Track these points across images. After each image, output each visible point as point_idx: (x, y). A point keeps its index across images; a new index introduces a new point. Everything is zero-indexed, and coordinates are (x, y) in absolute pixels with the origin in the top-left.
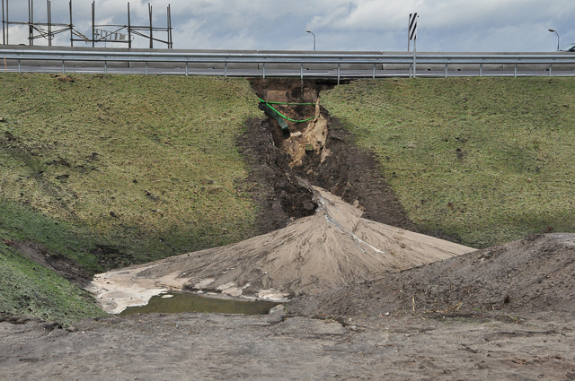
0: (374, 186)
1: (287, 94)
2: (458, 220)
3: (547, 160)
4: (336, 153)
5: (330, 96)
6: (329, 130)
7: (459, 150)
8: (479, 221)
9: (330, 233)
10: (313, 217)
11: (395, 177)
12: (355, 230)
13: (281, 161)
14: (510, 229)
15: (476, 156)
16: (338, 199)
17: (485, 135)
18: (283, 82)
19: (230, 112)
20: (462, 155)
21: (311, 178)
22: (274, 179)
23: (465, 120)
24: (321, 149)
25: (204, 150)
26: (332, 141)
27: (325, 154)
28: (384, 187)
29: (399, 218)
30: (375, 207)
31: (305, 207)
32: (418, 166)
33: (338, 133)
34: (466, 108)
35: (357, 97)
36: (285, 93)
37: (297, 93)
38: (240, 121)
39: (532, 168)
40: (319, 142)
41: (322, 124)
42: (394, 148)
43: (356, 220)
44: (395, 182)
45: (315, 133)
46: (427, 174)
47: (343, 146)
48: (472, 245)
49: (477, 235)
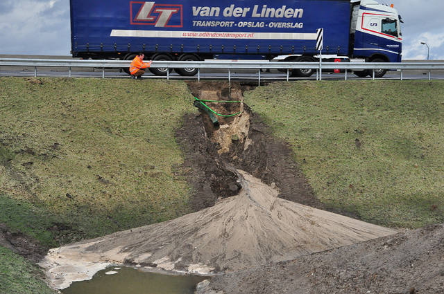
0: (288, 170)
1: (218, 94)
2: (356, 199)
3: (430, 148)
4: (257, 142)
5: (252, 95)
6: (251, 124)
7: (357, 140)
8: (375, 200)
9: (251, 211)
10: (237, 196)
11: (305, 162)
12: (272, 208)
13: (212, 148)
14: (401, 207)
15: (373, 145)
16: (258, 181)
17: (378, 128)
18: (214, 84)
19: (170, 108)
20: (360, 144)
21: (236, 163)
22: (205, 165)
23: (362, 115)
24: (245, 139)
25: (148, 141)
26: (253, 133)
27: (248, 143)
28: (296, 171)
29: (309, 199)
30: (289, 188)
31: (231, 188)
32: (325, 154)
33: (258, 126)
34: (362, 105)
35: (274, 96)
36: (215, 92)
37: (226, 93)
38: (178, 115)
39: (418, 155)
40: (243, 133)
41: (245, 118)
42: (304, 139)
43: (272, 199)
44: (304, 167)
45: (239, 126)
46: (332, 160)
47: (263, 136)
48: (370, 221)
49: (374, 212)
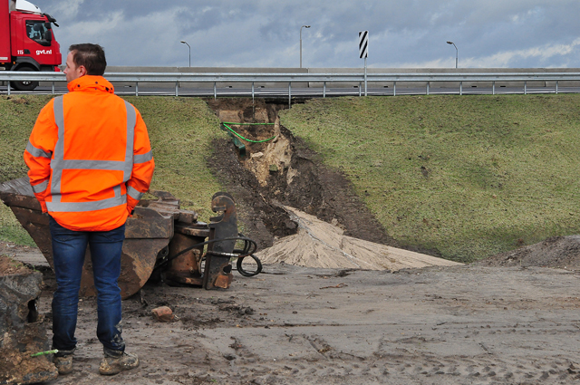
0: (349, 204)
1: (239, 114)
2: (433, 236)
3: (507, 176)
4: (304, 173)
5: (289, 115)
6: (294, 150)
7: (423, 168)
8: (453, 236)
9: (319, 249)
10: (296, 235)
11: (368, 195)
12: (342, 246)
13: (251, 181)
14: (485, 243)
15: (441, 174)
16: (313, 218)
17: (445, 153)
18: (235, 101)
19: (194, 133)
20: (427, 173)
21: (282, 198)
22: (252, 200)
23: (424, 138)
24: (286, 169)
25: (177, 172)
26: (297, 161)
27: (291, 174)
28: (359, 205)
29: (380, 236)
30: (354, 225)
31: (288, 226)
32: (388, 185)
33: (302, 154)
34: (422, 126)
35: (316, 116)
36: (236, 113)
37: (249, 113)
38: (205, 142)
39: (495, 184)
40: (282, 163)
41: (284, 144)
42: (361, 168)
43: (339, 237)
44: (368, 200)
45: (275, 154)
46: (398, 192)
47: (311, 165)
48: (452, 258)
49: (455, 249)
